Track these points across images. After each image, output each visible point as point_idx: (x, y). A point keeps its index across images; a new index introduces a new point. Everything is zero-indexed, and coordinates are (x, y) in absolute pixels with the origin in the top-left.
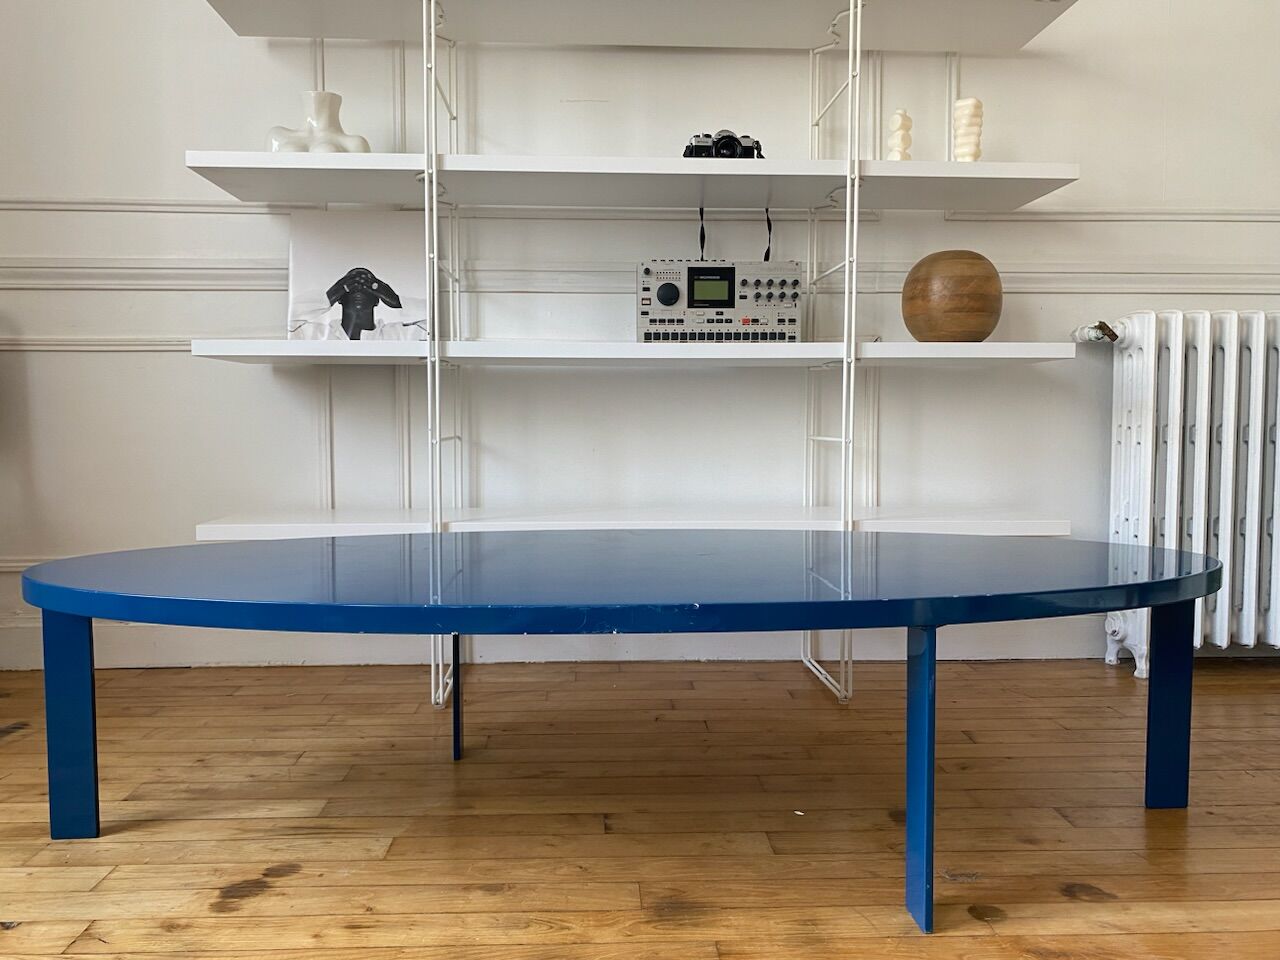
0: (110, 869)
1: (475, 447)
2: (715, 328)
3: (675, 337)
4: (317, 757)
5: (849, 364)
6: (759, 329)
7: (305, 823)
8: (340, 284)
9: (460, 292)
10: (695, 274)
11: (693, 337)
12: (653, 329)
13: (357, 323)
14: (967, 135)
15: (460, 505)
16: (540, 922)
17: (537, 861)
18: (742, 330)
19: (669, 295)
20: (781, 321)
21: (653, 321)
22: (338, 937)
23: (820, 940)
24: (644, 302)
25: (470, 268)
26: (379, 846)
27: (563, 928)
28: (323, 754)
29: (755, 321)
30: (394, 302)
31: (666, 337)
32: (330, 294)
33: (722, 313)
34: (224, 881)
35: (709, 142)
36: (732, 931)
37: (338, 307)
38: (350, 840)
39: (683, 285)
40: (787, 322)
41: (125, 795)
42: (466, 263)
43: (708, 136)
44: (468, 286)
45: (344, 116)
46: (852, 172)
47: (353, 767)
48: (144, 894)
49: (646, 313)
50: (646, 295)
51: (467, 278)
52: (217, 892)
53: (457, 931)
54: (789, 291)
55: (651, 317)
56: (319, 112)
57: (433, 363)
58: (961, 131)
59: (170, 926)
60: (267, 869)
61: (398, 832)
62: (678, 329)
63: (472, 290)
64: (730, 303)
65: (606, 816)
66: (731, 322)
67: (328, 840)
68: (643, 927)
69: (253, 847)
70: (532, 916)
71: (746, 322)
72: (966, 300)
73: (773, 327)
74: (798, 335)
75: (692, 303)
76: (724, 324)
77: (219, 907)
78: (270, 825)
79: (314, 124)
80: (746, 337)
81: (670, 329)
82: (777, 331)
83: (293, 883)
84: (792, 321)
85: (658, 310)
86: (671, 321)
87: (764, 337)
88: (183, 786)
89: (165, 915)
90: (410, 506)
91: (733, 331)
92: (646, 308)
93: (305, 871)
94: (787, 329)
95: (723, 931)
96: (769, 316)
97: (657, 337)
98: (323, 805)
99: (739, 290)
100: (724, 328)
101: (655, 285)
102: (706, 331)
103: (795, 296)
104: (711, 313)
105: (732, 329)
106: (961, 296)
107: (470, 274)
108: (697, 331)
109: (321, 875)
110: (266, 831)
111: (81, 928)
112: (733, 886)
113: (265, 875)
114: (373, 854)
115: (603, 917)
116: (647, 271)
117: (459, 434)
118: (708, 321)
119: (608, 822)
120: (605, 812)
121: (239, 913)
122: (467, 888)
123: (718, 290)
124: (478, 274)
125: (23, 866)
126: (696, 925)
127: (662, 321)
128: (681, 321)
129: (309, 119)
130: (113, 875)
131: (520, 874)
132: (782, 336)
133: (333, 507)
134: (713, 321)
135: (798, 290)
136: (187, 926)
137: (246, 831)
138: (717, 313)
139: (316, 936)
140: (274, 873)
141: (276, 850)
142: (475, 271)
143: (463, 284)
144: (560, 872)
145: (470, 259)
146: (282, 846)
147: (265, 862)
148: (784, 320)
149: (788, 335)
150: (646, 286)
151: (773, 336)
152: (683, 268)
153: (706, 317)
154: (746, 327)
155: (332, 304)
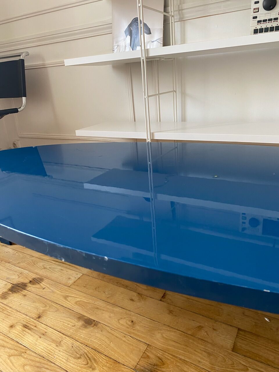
1: (184, 94)
3: (272, 29)
8: (129, 27)
9: (174, 22)
12: (259, 27)
13: (135, 44)
15: (176, 121)
17: (119, 310)
19: (270, 3)
21: (259, 22)
22: (16, 331)
24: (255, 11)
25: (180, 9)
26: (74, 277)
31: (267, 30)
32: (126, 31)
38: (69, 271)
42: (179, 6)
44: (180, 18)
49: (256, 17)
50: (257, 6)
51: (179, 14)
52: (10, 286)
55: (258, 19)
57: (144, 60)
60: (34, 279)
62: (274, 24)
63: (182, 20)
67: (63, 269)
70: (86, 351)
77: (3, 295)
81: (269, 25)
83: (33, 289)
85: (263, 14)
86: (270, 20)
90: (160, 121)
92: (255, 15)
93: (43, 284)
97: (261, 31)
107: (180, 12)
109: (44, 289)
113: (30, 282)
114: (69, 282)
115: (114, 366)
117: (175, 90)
121: (5, 302)
122: (80, 318)
124: (184, 11)
127: (265, 21)
128: (276, 19)
133: (135, 121)
139: (11, 327)
140: (34, 282)
141: (45, 268)
142: (182, 10)
143: (177, 18)
144: (121, 322)
145: (180, 4)
146: (48, 267)
147: (36, 274)
150: (256, 0)
155: (127, 37)
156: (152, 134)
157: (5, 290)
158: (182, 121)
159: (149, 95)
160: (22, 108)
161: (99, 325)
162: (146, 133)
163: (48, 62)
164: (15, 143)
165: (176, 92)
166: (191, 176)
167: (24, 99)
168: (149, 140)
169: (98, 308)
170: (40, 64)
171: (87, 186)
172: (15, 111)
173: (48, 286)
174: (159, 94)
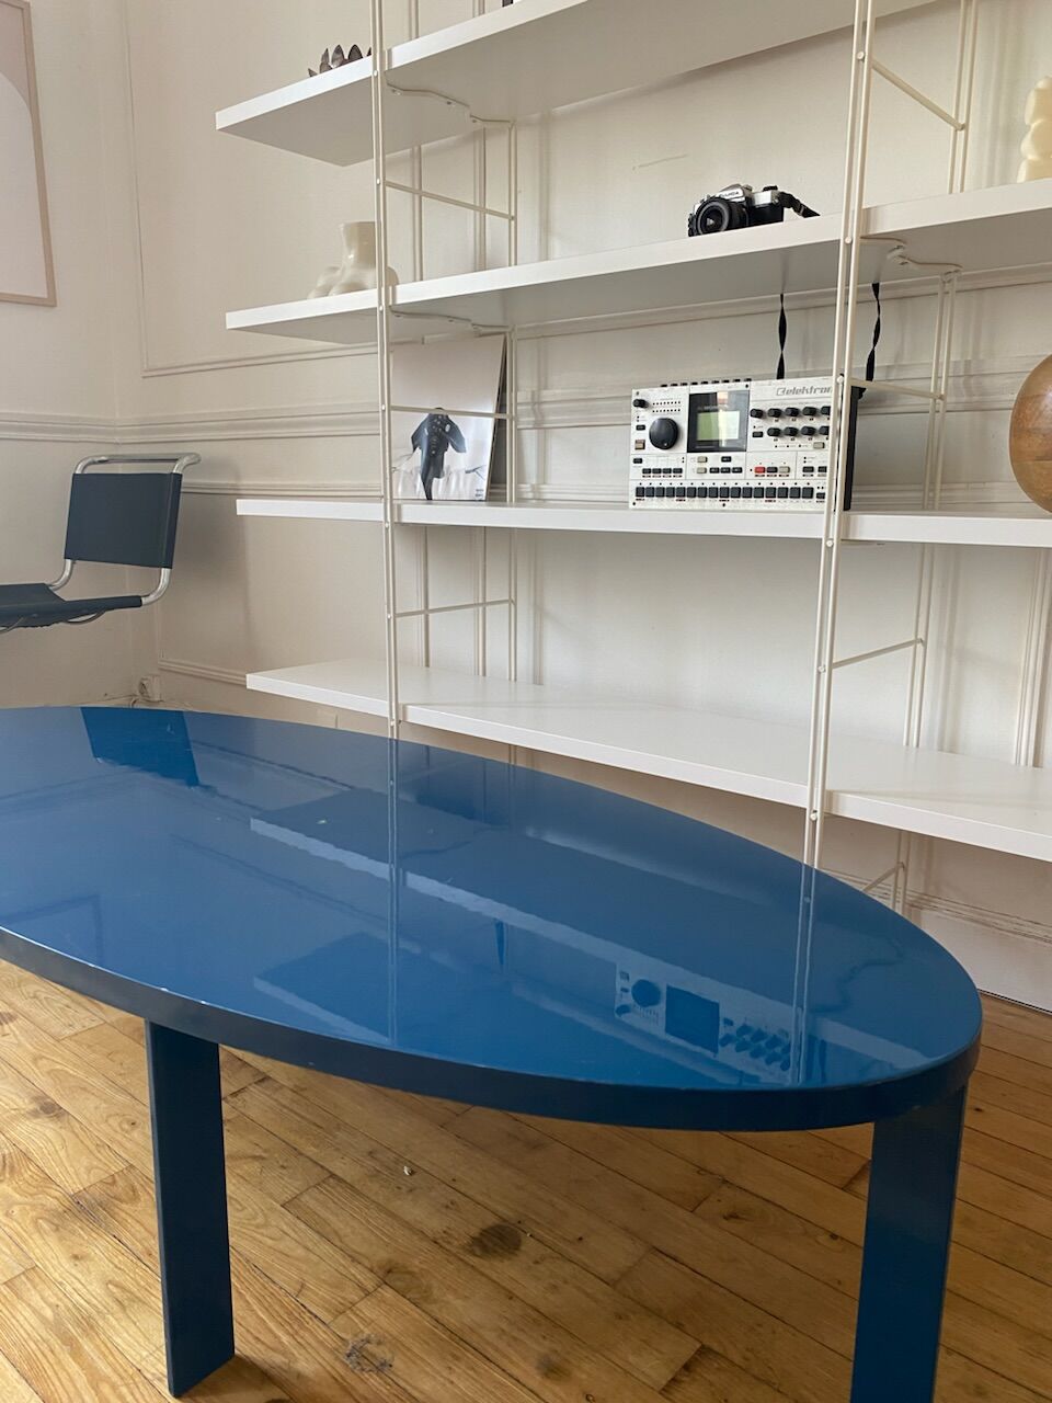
2: (720, 481)
3: (672, 492)
6: (777, 482)
10: (697, 404)
11: (692, 492)
12: (646, 483)
13: (431, 470)
15: (515, 678)
18: (753, 485)
19: (666, 435)
20: (808, 470)
21: (646, 471)
24: (637, 446)
25: (536, 400)
29: (775, 470)
30: (460, 445)
31: (662, 492)
32: (414, 438)
33: (729, 460)
37: (419, 453)
39: (682, 420)
40: (816, 469)
42: (534, 393)
49: (640, 461)
50: (640, 436)
51: (534, 412)
54: (818, 424)
55: (644, 465)
62: (675, 482)
63: (542, 426)
64: (740, 445)
66: (740, 470)
71: (760, 471)
73: (797, 480)
75: (693, 445)
76: (732, 475)
80: (759, 493)
81: (666, 482)
82: (802, 485)
84: (822, 469)
85: (655, 457)
86: (668, 471)
87: (783, 493)
91: (742, 485)
92: (638, 454)
94: (816, 482)
96: (792, 460)
97: (652, 492)
99: (751, 425)
100: (731, 481)
102: (709, 485)
103: (826, 431)
104: (717, 459)
105: (740, 481)
107: (536, 406)
108: (697, 485)
116: (641, 404)
117: (512, 597)
118: (712, 471)
123: (728, 424)
124: (543, 407)
127: (658, 471)
128: (680, 471)
132: (808, 493)
134: (717, 471)
138: (724, 460)
142: (542, 403)
143: (530, 419)
145: (538, 389)
146: (43, 996)
148: (812, 469)
149: (816, 491)
150: (640, 423)
151: (796, 493)
152: (681, 396)
153: (708, 466)
154: (758, 480)
155: (415, 449)
156: (401, 711)
158: (535, 683)
159: (397, 612)
160: (152, 597)
162: (387, 703)
164: (145, 682)
165: (515, 603)
166: (553, 839)
167: (165, 572)
169: (84, 1089)
170: (227, 484)
171: (258, 826)
172: (135, 602)
173: (17, 1033)
174: (485, 604)
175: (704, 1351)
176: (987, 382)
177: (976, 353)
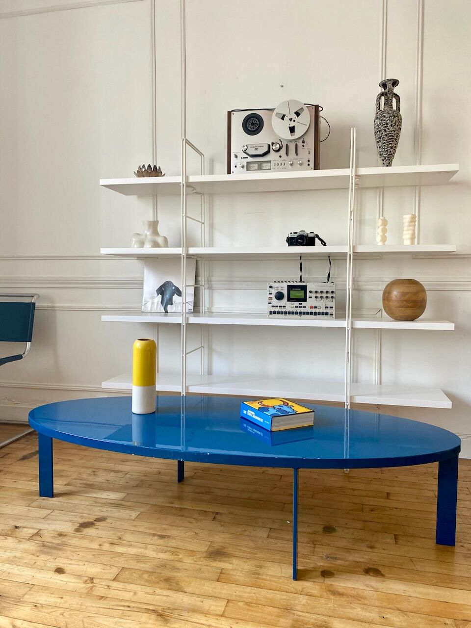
0: (51, 511)
1: (210, 350)
2: (299, 310)
3: (282, 313)
4: (132, 475)
5: (348, 330)
6: (317, 311)
7: (116, 502)
8: (161, 287)
10: (290, 288)
11: (289, 313)
12: (273, 310)
13: (167, 303)
14: (407, 230)
15: (203, 374)
16: (169, 551)
17: (183, 528)
18: (310, 311)
19: (279, 296)
20: (327, 308)
21: (273, 307)
22: (106, 547)
23: (259, 574)
24: (270, 299)
25: (209, 280)
26: (134, 514)
27: (176, 555)
28: (134, 474)
29: (316, 307)
30: (179, 293)
31: (278, 313)
32: (157, 291)
33: (301, 304)
34: (81, 521)
35: (296, 236)
36: (231, 565)
37: (160, 296)
39: (285, 292)
40: (329, 308)
41: (65, 483)
42: (208, 278)
43: (296, 233)
45: (159, 229)
46: (350, 251)
47: (142, 481)
48: (58, 522)
49: (271, 303)
50: (271, 296)
51: (208, 284)
52: (78, 525)
53: (142, 550)
54: (330, 295)
55: (272, 305)
56: (149, 228)
57: (184, 326)
58: (405, 228)
59: (61, 535)
60: (96, 518)
61: (143, 510)
62: (284, 310)
63: (210, 288)
64: (305, 300)
65: (217, 513)
66: (305, 307)
68: (202, 559)
69: (97, 509)
70: (169, 549)
71: (311, 307)
72: (405, 303)
73: (323, 310)
74: (334, 313)
75: (289, 299)
76: (302, 308)
77: (77, 530)
78: (104, 501)
79: (148, 233)
80: (312, 313)
81: (280, 310)
82: (325, 311)
83: (102, 525)
84: (331, 308)
85: (275, 302)
86: (280, 307)
87: (319, 314)
88: (84, 482)
89: (61, 530)
91: (306, 311)
92: (270, 301)
93: (108, 521)
94: (329, 311)
95: (229, 565)
96: (321, 305)
97: (275, 313)
98: (124, 496)
99: (308, 294)
100: (302, 310)
101: (274, 292)
102: (295, 311)
103: (332, 297)
104: (297, 304)
105: (305, 310)
106: (403, 301)
108: (291, 311)
109: (111, 523)
110: (102, 503)
111: (36, 531)
112: (243, 548)
113: (95, 520)
114: (131, 518)
115: (192, 553)
116: (271, 287)
117: (203, 345)
118: (296, 307)
119: (217, 516)
120: (217, 511)
121: (82, 533)
122: (154, 535)
123: (300, 294)
125: (28, 506)
126: (220, 561)
127: (277, 307)
128: (284, 307)
129: (146, 232)
130: (52, 514)
131: (174, 532)
132: (327, 314)
134: (297, 307)
135: (334, 295)
136: (66, 535)
137: (96, 502)
138: (300, 304)
139: (100, 545)
140: (98, 520)
141: (102, 511)
142: (211, 281)
143: (206, 286)
144: (188, 534)
145: (209, 276)
146: (105, 510)
147: (97, 515)
148: (328, 307)
149: (329, 313)
150: (270, 292)
151: (323, 314)
152: (285, 285)
153: (295, 305)
154: (311, 310)
155: (158, 295)
156: (187, 388)
157: (76, 527)
158: (209, 374)
159: (187, 352)
160: (26, 353)
161: (172, 537)
162: (182, 387)
163: (57, 305)
165: (204, 347)
167: (29, 344)
168: (184, 393)
169: (165, 529)
172: (19, 357)
173: (114, 521)
175: (395, 535)
176: (359, 283)
177: (355, 275)
